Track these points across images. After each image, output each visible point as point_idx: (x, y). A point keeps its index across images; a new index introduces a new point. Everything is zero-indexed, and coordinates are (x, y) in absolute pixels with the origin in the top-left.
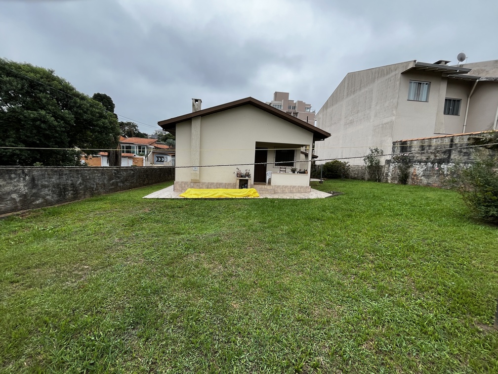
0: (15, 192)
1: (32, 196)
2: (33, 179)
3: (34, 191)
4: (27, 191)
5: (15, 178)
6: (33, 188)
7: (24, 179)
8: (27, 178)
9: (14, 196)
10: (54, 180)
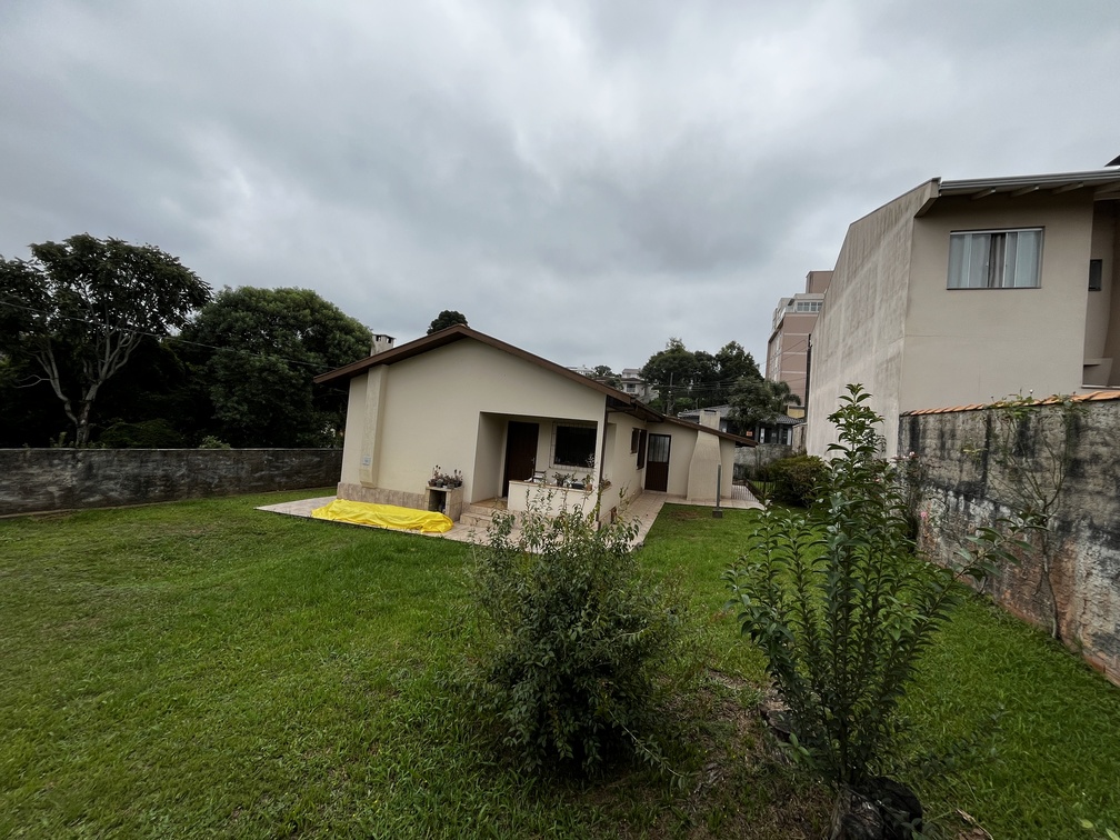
0: (54, 483)
1: (82, 491)
2: (90, 467)
3: (88, 484)
4: (75, 483)
5: (58, 465)
6: (88, 479)
7: (74, 467)
8: (80, 465)
9: (53, 489)
10: (131, 468)
